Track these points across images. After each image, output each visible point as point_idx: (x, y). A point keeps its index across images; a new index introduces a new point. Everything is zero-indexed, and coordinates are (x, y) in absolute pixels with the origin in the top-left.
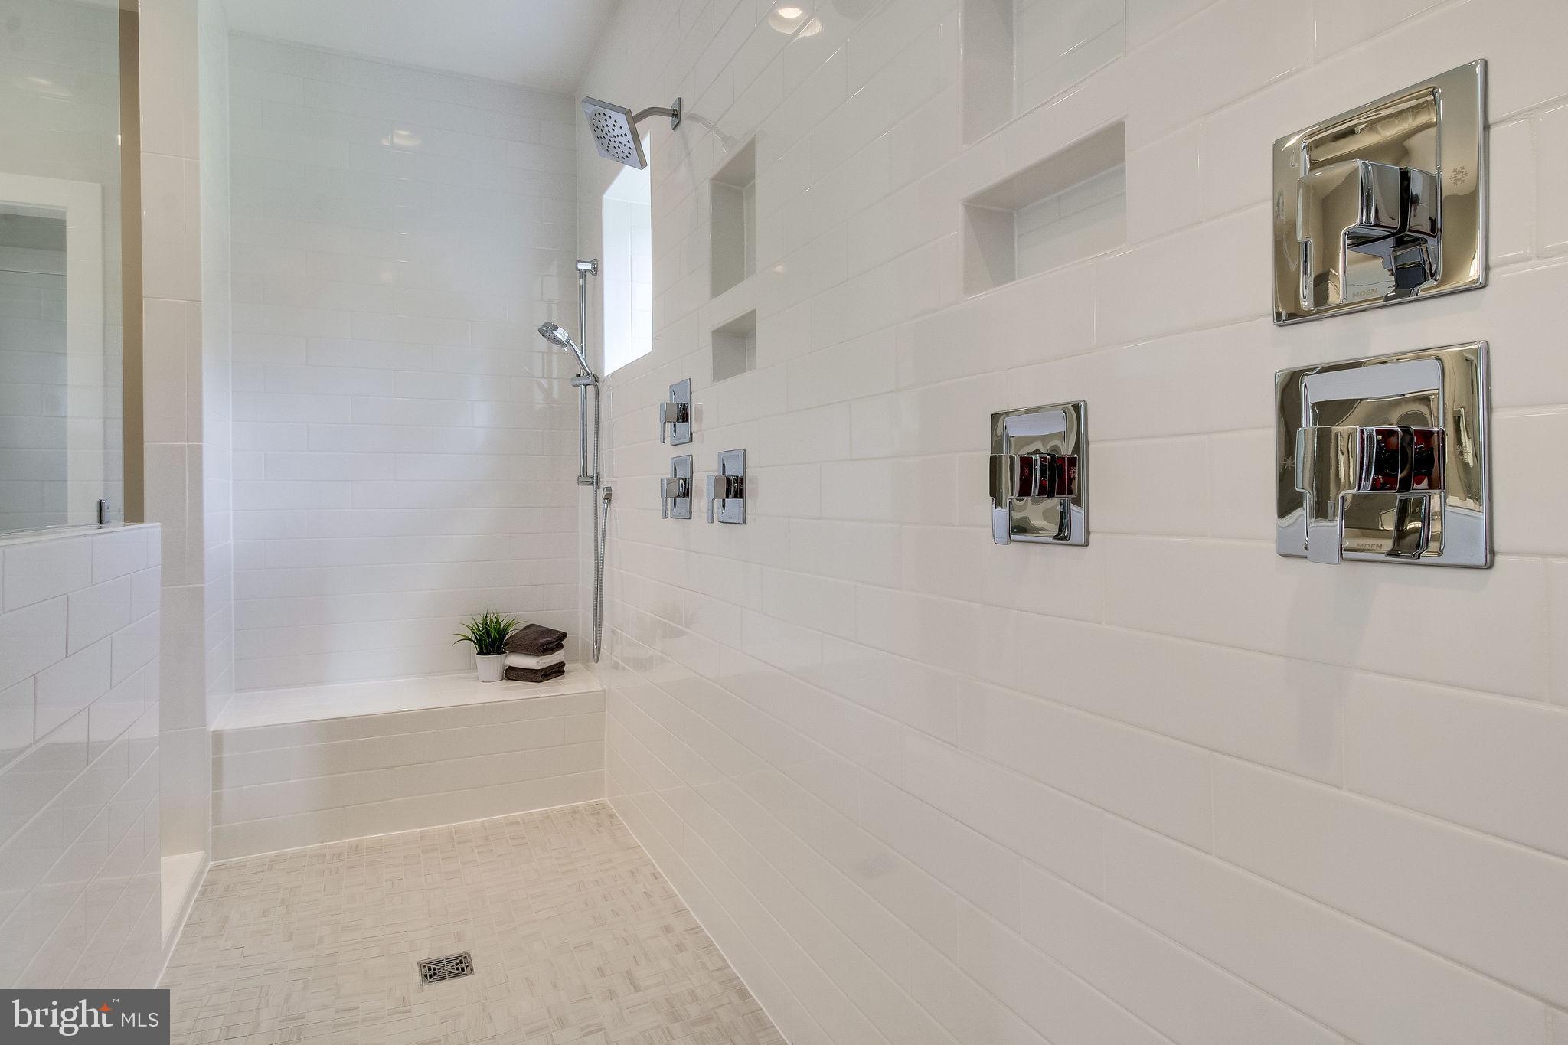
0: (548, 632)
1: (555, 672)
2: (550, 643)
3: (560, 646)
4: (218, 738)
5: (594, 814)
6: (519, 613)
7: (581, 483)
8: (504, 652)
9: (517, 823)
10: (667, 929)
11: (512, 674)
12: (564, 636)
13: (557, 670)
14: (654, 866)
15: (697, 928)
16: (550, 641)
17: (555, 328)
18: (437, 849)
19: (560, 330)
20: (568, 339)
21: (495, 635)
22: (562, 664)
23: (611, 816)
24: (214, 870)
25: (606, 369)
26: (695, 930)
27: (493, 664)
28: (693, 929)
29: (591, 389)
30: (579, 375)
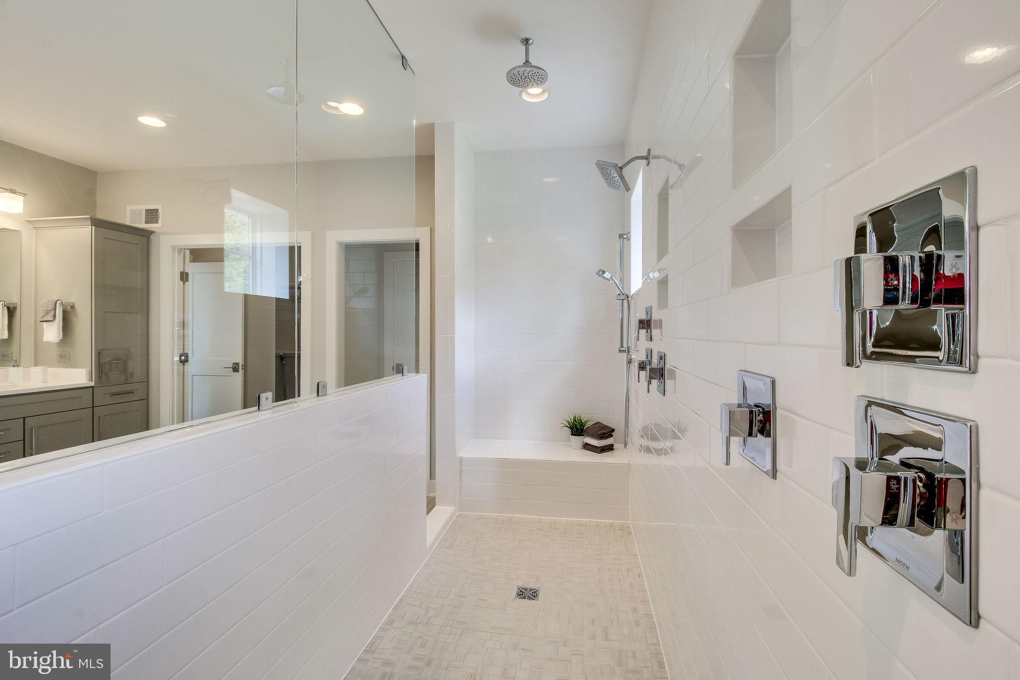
0: (606, 427)
1: (608, 449)
2: (605, 433)
3: (611, 436)
4: (461, 459)
5: (621, 530)
6: (591, 417)
7: (620, 351)
8: (583, 435)
9: (583, 525)
10: (635, 610)
11: (587, 447)
12: (613, 430)
13: (610, 448)
14: (641, 569)
15: (651, 615)
16: (605, 432)
17: (604, 272)
18: (543, 530)
19: (607, 273)
20: (612, 276)
21: (578, 426)
22: (612, 445)
23: (629, 533)
24: (459, 516)
25: (632, 291)
26: (649, 616)
27: (578, 441)
28: (648, 615)
29: (625, 301)
30: (619, 294)
